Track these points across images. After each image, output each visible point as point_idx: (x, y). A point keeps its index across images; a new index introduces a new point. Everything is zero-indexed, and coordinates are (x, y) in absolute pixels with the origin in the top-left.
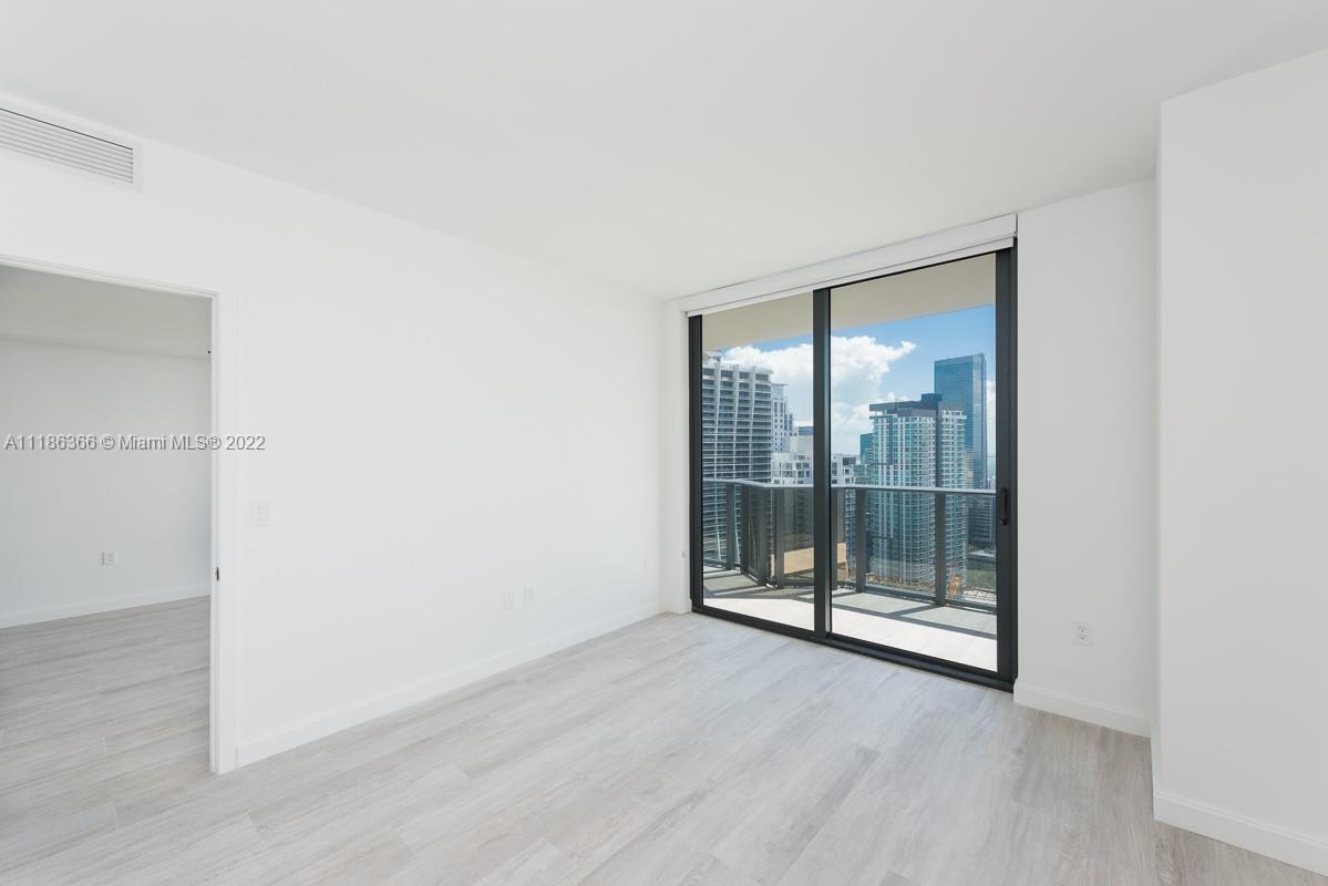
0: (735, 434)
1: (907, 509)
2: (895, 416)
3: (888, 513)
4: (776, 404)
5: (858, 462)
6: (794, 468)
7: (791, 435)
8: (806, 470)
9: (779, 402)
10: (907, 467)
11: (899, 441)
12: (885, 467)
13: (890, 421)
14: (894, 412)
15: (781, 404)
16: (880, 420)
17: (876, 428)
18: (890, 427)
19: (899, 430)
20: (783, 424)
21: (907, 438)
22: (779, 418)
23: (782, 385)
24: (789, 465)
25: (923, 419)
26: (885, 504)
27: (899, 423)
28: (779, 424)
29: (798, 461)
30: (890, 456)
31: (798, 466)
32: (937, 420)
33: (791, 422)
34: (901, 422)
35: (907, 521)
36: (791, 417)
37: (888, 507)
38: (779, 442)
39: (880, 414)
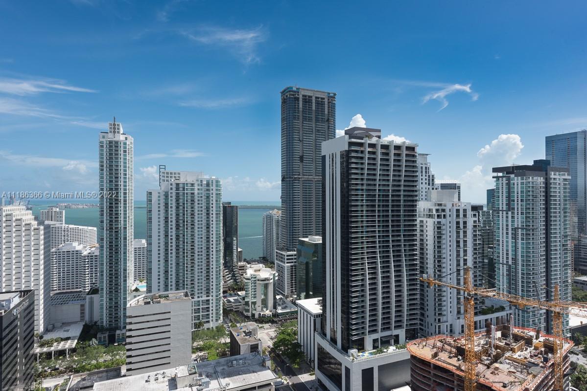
0: (390, 188)
1: (523, 244)
2: (512, 176)
3: (507, 246)
4: (422, 167)
5: (485, 209)
6: (434, 212)
7: (433, 189)
8: (443, 213)
9: (424, 167)
10: (522, 213)
11: (516, 194)
12: (505, 212)
13: (509, 179)
14: (512, 173)
15: (426, 168)
16: (500, 179)
17: (497, 184)
18: (508, 184)
19: (516, 186)
20: (427, 181)
21: (522, 192)
22: (424, 177)
23: (427, 155)
24: (430, 210)
25: (535, 178)
26: (505, 240)
27: (516, 182)
28: (424, 181)
29: (437, 207)
30: (508, 204)
31: (437, 210)
32: (546, 179)
33: (433, 180)
34: (517, 180)
35: (522, 252)
36: (433, 176)
37: (507, 242)
38: (424, 194)
39: (500, 174)
